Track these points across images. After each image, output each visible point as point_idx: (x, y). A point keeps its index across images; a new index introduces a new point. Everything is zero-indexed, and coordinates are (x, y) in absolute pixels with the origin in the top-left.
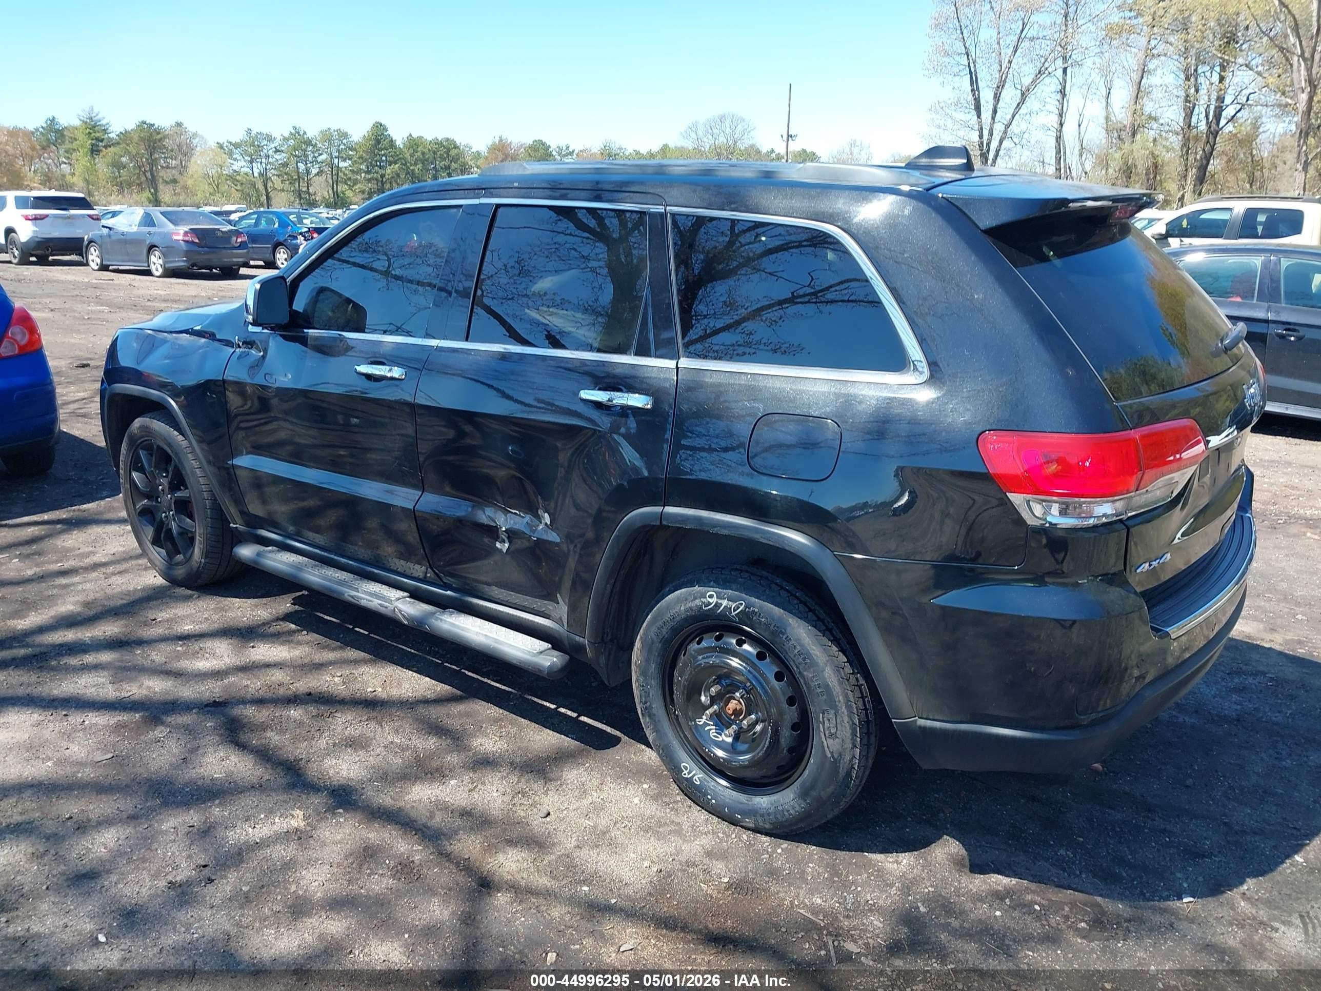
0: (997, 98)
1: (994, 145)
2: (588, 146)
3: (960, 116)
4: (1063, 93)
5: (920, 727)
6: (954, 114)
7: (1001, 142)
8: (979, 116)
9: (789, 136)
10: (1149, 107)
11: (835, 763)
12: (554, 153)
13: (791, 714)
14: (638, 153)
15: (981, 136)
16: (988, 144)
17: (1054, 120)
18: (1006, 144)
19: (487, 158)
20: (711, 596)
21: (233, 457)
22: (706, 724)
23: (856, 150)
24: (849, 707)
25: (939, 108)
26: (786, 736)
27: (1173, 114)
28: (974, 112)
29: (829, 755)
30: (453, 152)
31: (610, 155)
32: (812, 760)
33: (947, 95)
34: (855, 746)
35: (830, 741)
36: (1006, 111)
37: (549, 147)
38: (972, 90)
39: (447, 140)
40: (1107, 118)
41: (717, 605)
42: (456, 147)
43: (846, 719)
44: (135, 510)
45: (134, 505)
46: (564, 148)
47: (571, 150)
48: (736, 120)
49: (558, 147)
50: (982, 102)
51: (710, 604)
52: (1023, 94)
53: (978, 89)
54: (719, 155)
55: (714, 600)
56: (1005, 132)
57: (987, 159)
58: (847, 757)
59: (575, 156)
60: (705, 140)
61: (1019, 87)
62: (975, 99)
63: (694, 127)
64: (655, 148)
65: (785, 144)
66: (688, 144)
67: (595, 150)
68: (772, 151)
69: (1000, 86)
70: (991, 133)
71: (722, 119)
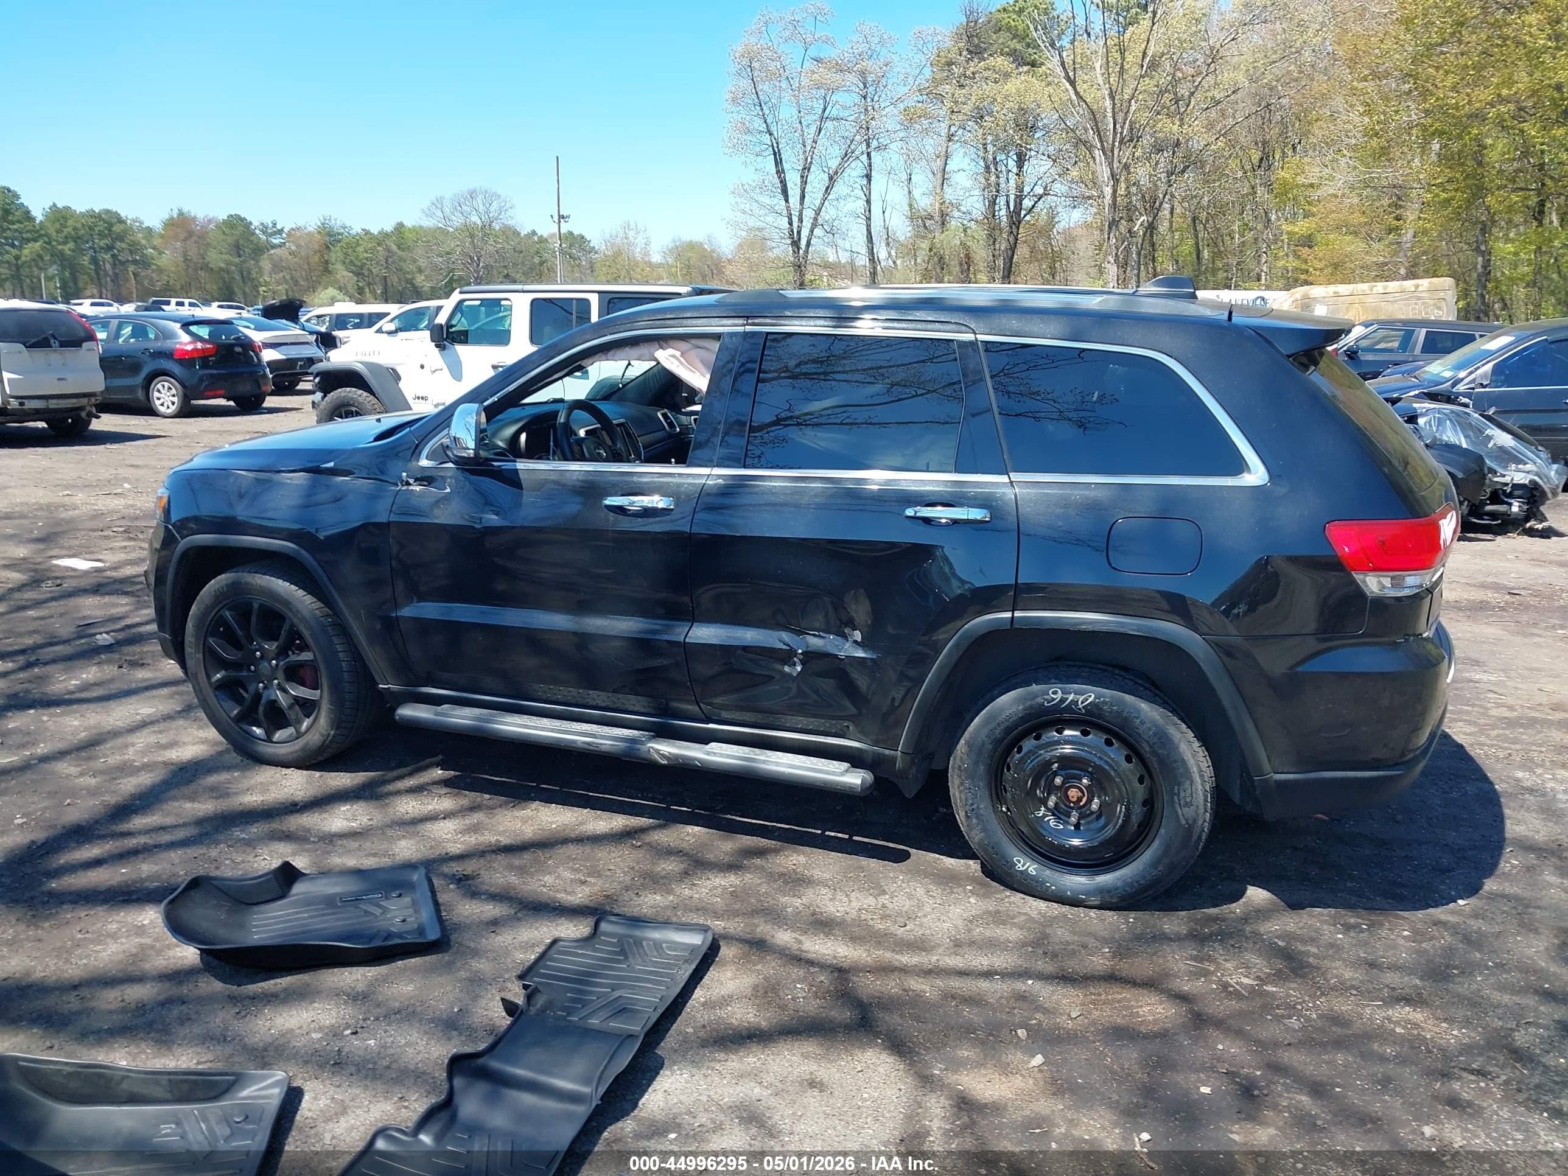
0: (804, 182)
1: (805, 233)
2: (300, 224)
3: (765, 200)
4: (868, 177)
6: (761, 199)
7: (812, 231)
8: (787, 201)
9: (561, 217)
10: (950, 194)
11: (1190, 829)
12: (257, 232)
13: (1140, 791)
14: (367, 232)
15: (791, 224)
16: (799, 233)
17: (861, 204)
18: (818, 232)
19: (162, 236)
20: (1055, 693)
22: (1045, 816)
23: (631, 234)
25: (742, 191)
26: (1138, 810)
27: (976, 205)
28: (781, 197)
29: (1184, 822)
30: (117, 228)
31: (330, 235)
32: (1162, 831)
33: (750, 177)
35: (1186, 810)
36: (816, 195)
37: (251, 223)
38: (778, 172)
39: (108, 212)
40: (910, 205)
41: (1063, 700)
42: (121, 221)
44: (210, 684)
45: (209, 677)
46: (270, 225)
47: (279, 227)
48: (490, 197)
49: (262, 224)
50: (789, 185)
51: (1054, 699)
52: (831, 178)
53: (783, 170)
54: (472, 236)
55: (1059, 695)
56: (816, 219)
57: (799, 248)
58: (1200, 822)
59: (284, 235)
60: (454, 218)
61: (826, 169)
62: (781, 182)
63: (438, 203)
64: (389, 228)
65: (557, 226)
66: (428, 223)
67: (310, 229)
68: (534, 233)
69: (806, 169)
70: (801, 220)
71: (472, 195)
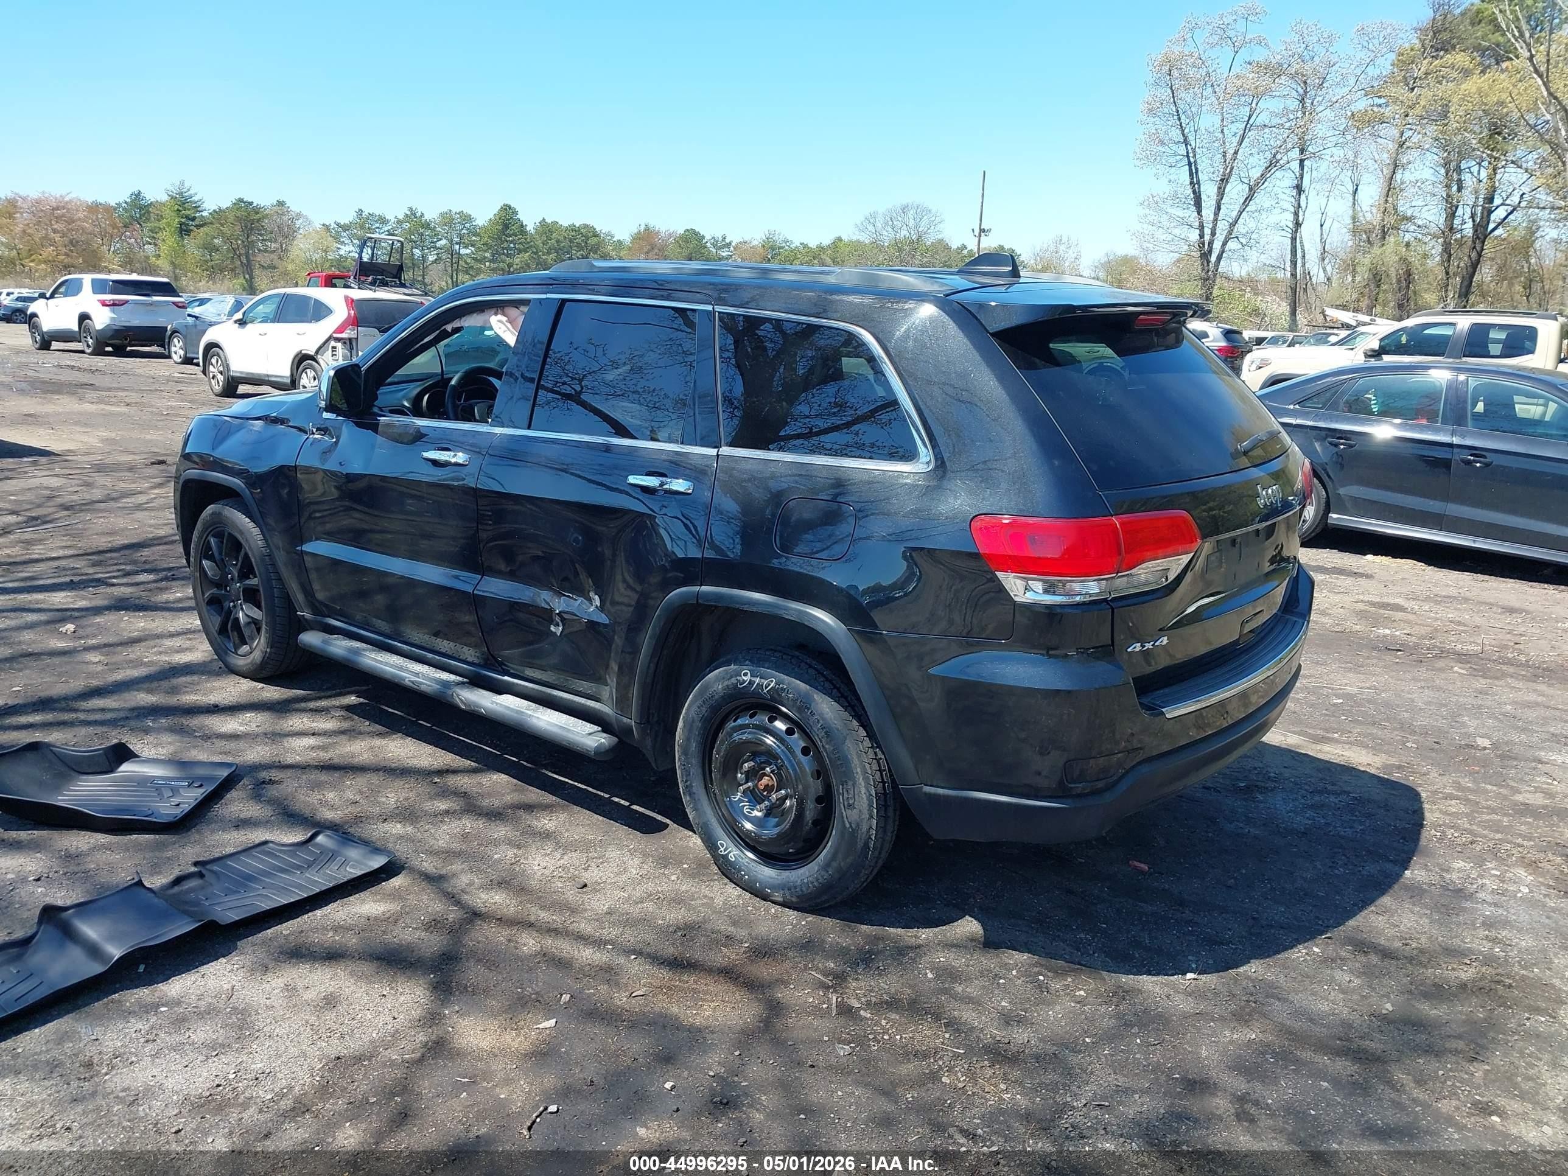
0: (1221, 193)
1: (1217, 246)
2: (747, 238)
3: (1179, 212)
4: (1299, 189)
5: (925, 794)
6: (1170, 210)
7: (1224, 244)
8: (1199, 212)
9: (982, 231)
10: (1404, 208)
11: (854, 833)
12: (708, 245)
13: (815, 787)
14: (805, 246)
15: (1202, 236)
16: (1211, 243)
17: (1288, 219)
18: (1232, 245)
19: (630, 249)
20: (746, 674)
21: (302, 542)
22: (740, 801)
23: (1062, 248)
24: (866, 779)
25: (1153, 203)
26: (811, 811)
27: (1432, 215)
28: (1193, 208)
29: (848, 825)
30: (592, 241)
31: (773, 248)
32: (834, 832)
33: (1162, 188)
34: (871, 817)
35: (849, 812)
36: (1231, 207)
37: (703, 237)
38: (1192, 183)
39: (586, 226)
40: (1354, 219)
41: (751, 683)
42: (596, 235)
43: (863, 790)
44: (204, 600)
45: (203, 595)
46: (721, 239)
47: (727, 241)
48: (921, 211)
49: (713, 238)
50: (1203, 197)
51: (744, 681)
52: (1251, 189)
53: (1198, 183)
54: (900, 250)
55: (747, 678)
56: (1230, 232)
57: (1208, 262)
58: (865, 828)
59: (732, 249)
60: (885, 233)
61: (1246, 181)
62: (1194, 192)
63: (871, 219)
64: (827, 241)
65: (977, 239)
66: (865, 238)
67: (755, 243)
68: (964, 247)
69: (1225, 180)
70: (1213, 234)
71: (904, 210)
